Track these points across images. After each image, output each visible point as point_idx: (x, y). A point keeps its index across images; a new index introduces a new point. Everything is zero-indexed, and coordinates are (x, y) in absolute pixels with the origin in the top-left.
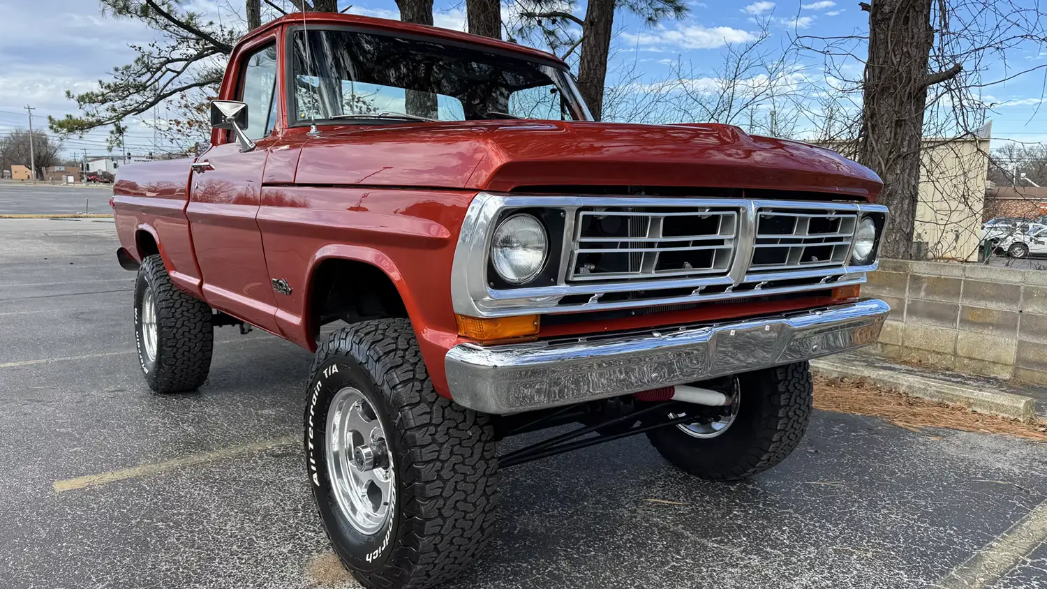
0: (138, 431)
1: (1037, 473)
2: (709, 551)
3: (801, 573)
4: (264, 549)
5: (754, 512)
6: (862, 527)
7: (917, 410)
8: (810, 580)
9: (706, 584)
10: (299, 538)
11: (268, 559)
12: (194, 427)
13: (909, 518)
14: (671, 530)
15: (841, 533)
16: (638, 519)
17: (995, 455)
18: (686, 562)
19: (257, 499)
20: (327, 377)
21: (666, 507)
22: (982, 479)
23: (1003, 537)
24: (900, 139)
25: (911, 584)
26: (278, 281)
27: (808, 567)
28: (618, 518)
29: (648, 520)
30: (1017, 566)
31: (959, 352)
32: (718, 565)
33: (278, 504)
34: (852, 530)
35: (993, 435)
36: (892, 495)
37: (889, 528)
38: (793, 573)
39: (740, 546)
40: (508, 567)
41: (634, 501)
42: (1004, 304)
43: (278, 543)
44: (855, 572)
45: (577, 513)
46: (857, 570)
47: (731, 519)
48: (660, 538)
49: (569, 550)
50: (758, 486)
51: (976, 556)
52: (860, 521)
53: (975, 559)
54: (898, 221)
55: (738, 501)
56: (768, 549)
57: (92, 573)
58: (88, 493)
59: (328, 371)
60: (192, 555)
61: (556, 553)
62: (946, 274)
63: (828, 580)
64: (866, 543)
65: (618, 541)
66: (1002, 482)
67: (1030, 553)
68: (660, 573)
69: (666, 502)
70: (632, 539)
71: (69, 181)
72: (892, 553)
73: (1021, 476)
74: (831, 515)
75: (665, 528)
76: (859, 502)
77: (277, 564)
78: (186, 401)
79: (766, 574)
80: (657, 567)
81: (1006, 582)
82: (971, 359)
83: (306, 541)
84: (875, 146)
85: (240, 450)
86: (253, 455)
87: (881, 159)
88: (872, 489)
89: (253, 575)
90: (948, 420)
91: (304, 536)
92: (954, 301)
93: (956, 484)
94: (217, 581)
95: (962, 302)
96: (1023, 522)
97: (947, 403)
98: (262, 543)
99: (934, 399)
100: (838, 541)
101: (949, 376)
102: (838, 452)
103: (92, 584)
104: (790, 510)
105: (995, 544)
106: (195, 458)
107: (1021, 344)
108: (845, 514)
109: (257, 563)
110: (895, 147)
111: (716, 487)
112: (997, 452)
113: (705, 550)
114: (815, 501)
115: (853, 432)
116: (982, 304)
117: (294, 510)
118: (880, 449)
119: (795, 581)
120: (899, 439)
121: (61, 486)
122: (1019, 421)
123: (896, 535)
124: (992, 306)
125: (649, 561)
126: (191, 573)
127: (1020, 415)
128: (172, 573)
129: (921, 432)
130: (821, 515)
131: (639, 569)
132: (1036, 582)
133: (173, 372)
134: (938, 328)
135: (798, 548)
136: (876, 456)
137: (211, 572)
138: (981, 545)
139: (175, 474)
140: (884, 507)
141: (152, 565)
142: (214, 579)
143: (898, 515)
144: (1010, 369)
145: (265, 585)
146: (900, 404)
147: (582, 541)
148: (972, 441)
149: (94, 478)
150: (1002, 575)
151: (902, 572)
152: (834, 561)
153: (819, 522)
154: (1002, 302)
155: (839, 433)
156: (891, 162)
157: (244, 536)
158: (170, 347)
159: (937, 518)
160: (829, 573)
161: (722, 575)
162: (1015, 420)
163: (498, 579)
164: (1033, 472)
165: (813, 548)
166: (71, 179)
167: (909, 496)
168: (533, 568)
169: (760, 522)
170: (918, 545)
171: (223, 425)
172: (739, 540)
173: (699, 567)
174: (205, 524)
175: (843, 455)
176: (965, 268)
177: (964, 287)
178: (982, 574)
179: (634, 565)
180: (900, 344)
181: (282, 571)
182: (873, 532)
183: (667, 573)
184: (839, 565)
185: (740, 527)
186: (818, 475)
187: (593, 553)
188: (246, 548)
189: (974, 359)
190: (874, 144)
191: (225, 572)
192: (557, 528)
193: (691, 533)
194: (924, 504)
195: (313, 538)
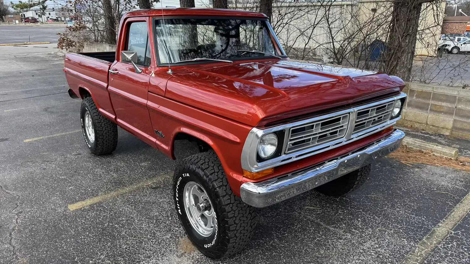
0: (93, 177)
1: (458, 187)
2: (331, 232)
3: (367, 241)
4: (160, 237)
5: (347, 212)
6: (389, 217)
7: (410, 155)
8: (370, 245)
9: (331, 248)
10: (173, 231)
11: (163, 241)
12: (116, 174)
13: (407, 213)
14: (315, 222)
15: (381, 221)
16: (302, 217)
17: (442, 178)
18: (323, 238)
19: (151, 211)
20: (184, 176)
21: (312, 210)
22: (436, 191)
23: (444, 221)
24: (409, 26)
25: (408, 245)
26: (157, 131)
27: (369, 238)
28: (294, 216)
29: (306, 217)
30: (449, 235)
31: (428, 123)
32: (335, 239)
33: (160, 213)
34: (385, 219)
35: (441, 167)
36: (401, 201)
37: (399, 218)
38: (364, 241)
39: (343, 229)
40: (255, 242)
41: (300, 208)
42: (449, 104)
43: (165, 233)
44: (387, 240)
45: (278, 215)
46: (388, 239)
47: (338, 215)
48: (312, 226)
49: (277, 233)
50: (347, 198)
51: (433, 231)
52: (388, 214)
53: (433, 233)
54: (405, 63)
55: (340, 206)
56: (354, 230)
57: (98, 251)
58: (83, 211)
59: (185, 175)
60: (133, 241)
61: (272, 234)
62: (425, 90)
63: (377, 244)
64: (391, 226)
65: (295, 228)
66: (444, 192)
67: (454, 229)
68: (313, 243)
69: (312, 208)
70: (301, 227)
71: (16, 23)
72: (401, 230)
73: (451, 189)
74: (377, 212)
75: (313, 221)
76: (388, 205)
77: (167, 244)
78: (108, 159)
79: (353, 243)
80: (312, 240)
81: (444, 243)
82: (433, 126)
83: (175, 232)
84: (397, 30)
85: (138, 186)
86: (144, 188)
87: (400, 36)
88: (392, 198)
89: (159, 250)
90: (423, 160)
91: (174, 229)
92: (427, 102)
93: (426, 194)
94: (146, 253)
95: (431, 102)
96: (451, 213)
97: (423, 150)
98: (158, 233)
99: (417, 149)
100: (380, 225)
101: (424, 133)
102: (378, 178)
103: (99, 256)
104: (361, 210)
105: (440, 225)
106: (121, 191)
107: (455, 121)
108: (382, 211)
109: (159, 244)
110: (407, 30)
111: (331, 199)
112: (442, 176)
113: (329, 232)
114: (370, 205)
115: (384, 167)
116: (440, 103)
117: (167, 216)
118: (395, 176)
119: (364, 245)
120: (403, 171)
121: (72, 207)
122: (452, 160)
123: (402, 222)
124: (444, 104)
125: (308, 238)
126: (135, 249)
127: (452, 157)
128: (128, 250)
129: (411, 166)
130: (373, 212)
131: (305, 241)
132: (455, 243)
133: (102, 148)
134: (420, 112)
135: (365, 229)
136: (394, 180)
137: (143, 249)
138: (435, 225)
139: (115, 200)
140: (398, 207)
141: (119, 246)
142: (145, 252)
143: (403, 211)
144: (449, 131)
145: (165, 254)
146: (403, 152)
147: (281, 229)
148: (433, 170)
149: (84, 203)
150: (443, 240)
151: (405, 240)
152: (379, 235)
153: (373, 216)
154: (448, 103)
155: (379, 168)
156: (404, 37)
157: (151, 231)
158: (101, 139)
159: (418, 212)
160: (377, 241)
161: (337, 244)
162: (450, 159)
163: (252, 248)
164: (457, 186)
165: (370, 229)
166: (17, 22)
167: (407, 200)
168: (265, 243)
169: (350, 217)
170: (411, 226)
171: (128, 172)
172: (342, 226)
173: (328, 240)
174: (134, 225)
175: (380, 181)
176: (434, 87)
177: (432, 96)
178: (435, 240)
179: (303, 239)
180: (403, 118)
181: (170, 247)
182: (393, 220)
183: (316, 243)
184: (381, 237)
185: (342, 219)
186: (371, 191)
187: (286, 234)
188: (153, 236)
189: (435, 126)
190: (397, 29)
191: (148, 249)
192: (271, 222)
193: (323, 223)
194: (413, 205)
195: (178, 231)
